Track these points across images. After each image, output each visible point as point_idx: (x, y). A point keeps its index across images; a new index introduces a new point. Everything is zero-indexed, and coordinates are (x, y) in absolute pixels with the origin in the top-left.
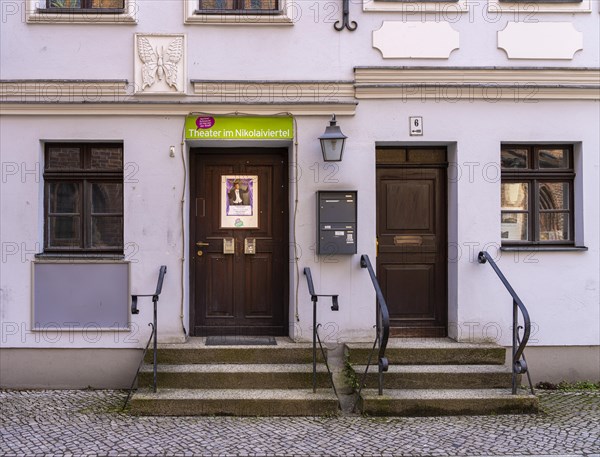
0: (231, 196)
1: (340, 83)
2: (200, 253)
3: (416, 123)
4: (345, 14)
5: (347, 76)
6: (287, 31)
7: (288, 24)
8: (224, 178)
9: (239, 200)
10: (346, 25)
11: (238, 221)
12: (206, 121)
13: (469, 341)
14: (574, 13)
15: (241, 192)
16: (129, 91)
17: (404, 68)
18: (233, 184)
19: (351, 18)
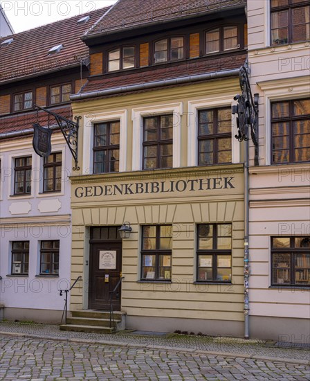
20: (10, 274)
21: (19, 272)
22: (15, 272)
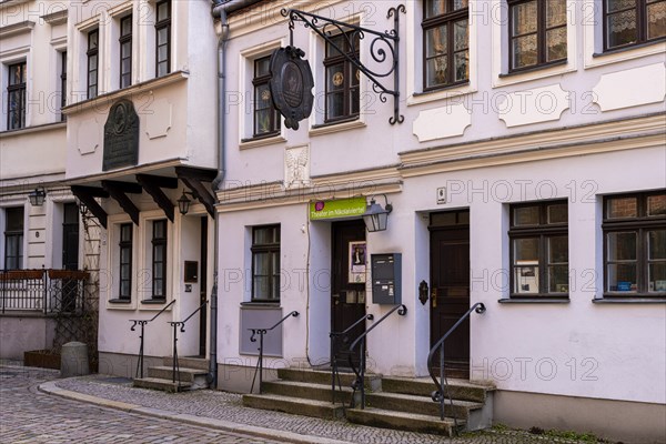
0: (354, 258)
1: (390, 167)
2: (337, 303)
3: (441, 194)
4: (396, 111)
5: (396, 160)
6: (363, 130)
7: (362, 126)
8: (351, 244)
9: (358, 261)
10: (396, 119)
11: (358, 277)
12: (320, 205)
13: (477, 382)
14: (562, 75)
15: (360, 254)
16: (283, 188)
17: (429, 149)
18: (355, 248)
19: (400, 113)
20: (507, 296)
21: (534, 290)
22: (521, 292)
